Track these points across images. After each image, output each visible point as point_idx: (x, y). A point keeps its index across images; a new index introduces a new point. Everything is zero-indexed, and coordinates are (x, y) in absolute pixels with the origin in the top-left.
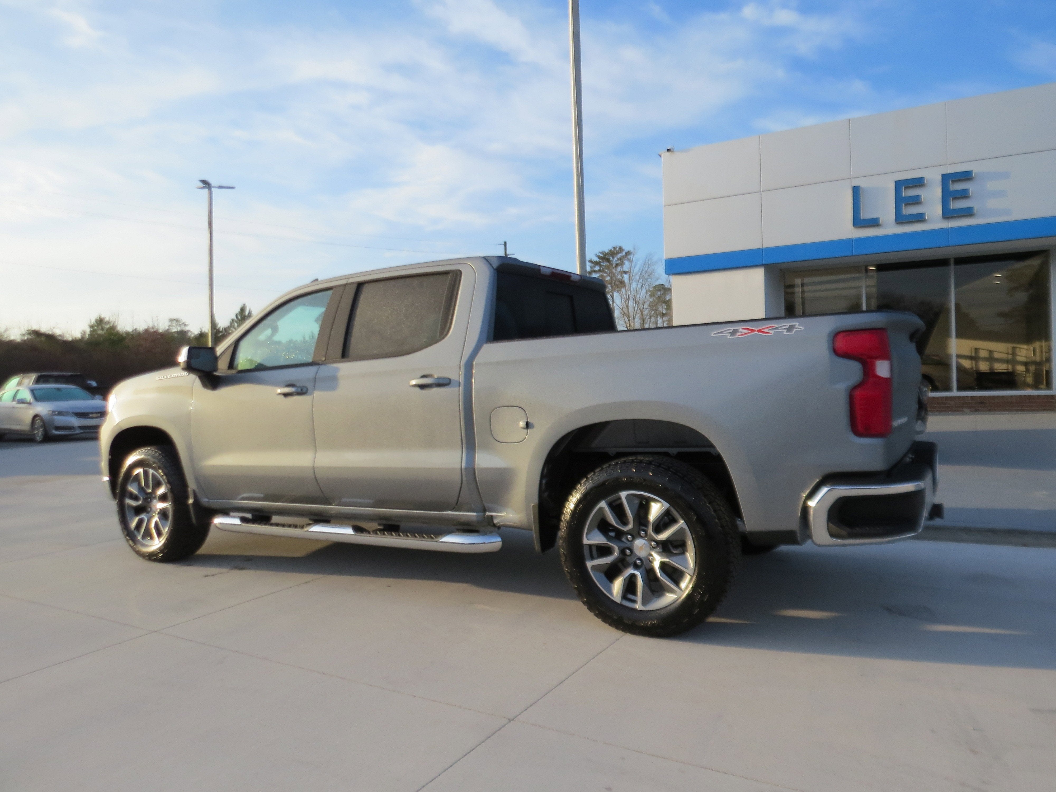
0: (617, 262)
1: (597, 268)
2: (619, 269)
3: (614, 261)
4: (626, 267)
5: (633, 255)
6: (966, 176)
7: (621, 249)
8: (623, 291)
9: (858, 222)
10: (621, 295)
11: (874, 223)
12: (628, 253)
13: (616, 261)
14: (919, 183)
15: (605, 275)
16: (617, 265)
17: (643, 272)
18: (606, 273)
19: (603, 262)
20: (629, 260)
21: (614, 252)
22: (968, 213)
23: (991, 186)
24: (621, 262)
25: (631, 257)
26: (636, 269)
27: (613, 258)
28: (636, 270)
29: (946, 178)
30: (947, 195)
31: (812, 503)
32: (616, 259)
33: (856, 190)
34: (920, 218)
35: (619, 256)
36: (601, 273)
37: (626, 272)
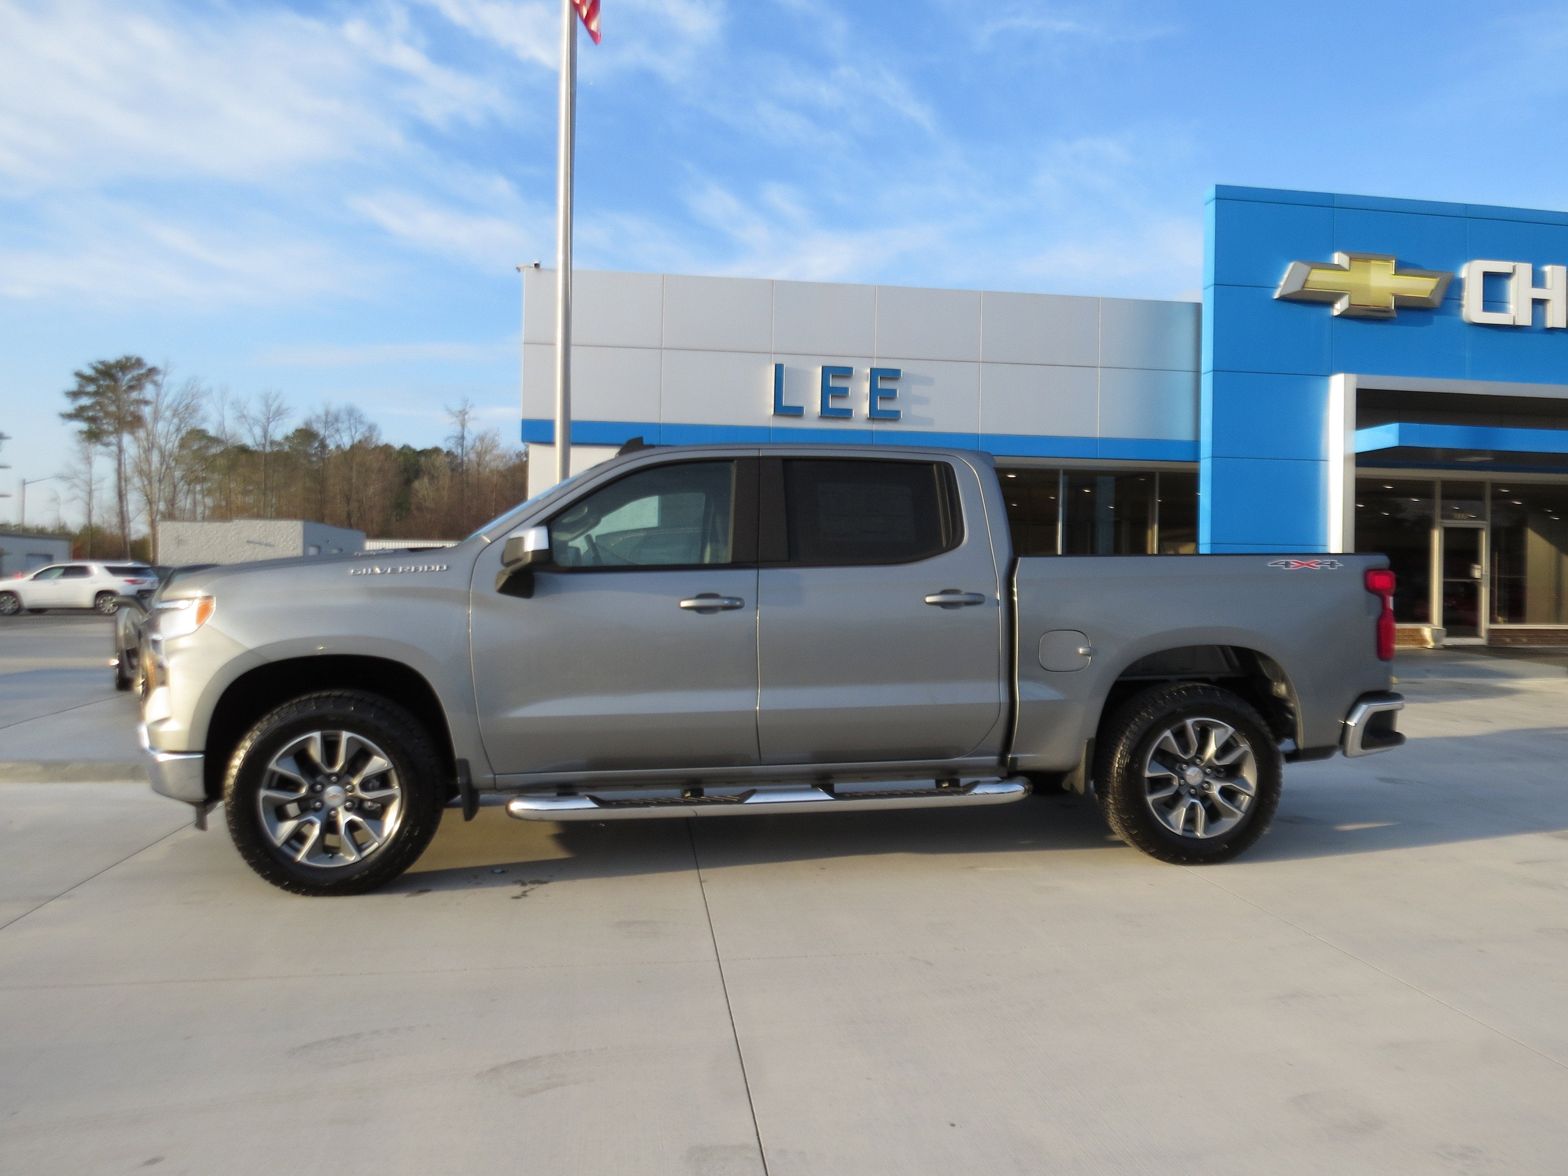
0: (132, 384)
1: (91, 388)
2: (134, 395)
3: (126, 379)
4: (149, 392)
5: (165, 376)
6: (893, 375)
7: (139, 363)
8: (141, 433)
9: (780, 410)
10: (137, 439)
11: (797, 412)
12: (152, 371)
13: (130, 380)
14: (846, 373)
15: (106, 401)
16: (131, 388)
17: (182, 406)
18: (109, 398)
19: (104, 380)
20: (155, 383)
21: (125, 365)
22: (894, 416)
23: (916, 390)
24: (137, 384)
25: (159, 378)
26: (169, 398)
27: (124, 374)
28: (168, 400)
29: (875, 373)
30: (874, 392)
31: (1351, 723)
32: (129, 376)
33: (779, 368)
34: (846, 414)
35: (136, 373)
36: (98, 398)
37: (146, 403)
